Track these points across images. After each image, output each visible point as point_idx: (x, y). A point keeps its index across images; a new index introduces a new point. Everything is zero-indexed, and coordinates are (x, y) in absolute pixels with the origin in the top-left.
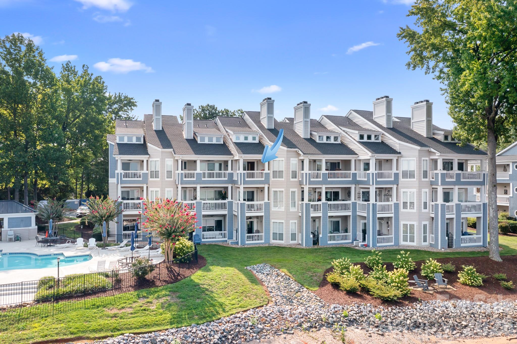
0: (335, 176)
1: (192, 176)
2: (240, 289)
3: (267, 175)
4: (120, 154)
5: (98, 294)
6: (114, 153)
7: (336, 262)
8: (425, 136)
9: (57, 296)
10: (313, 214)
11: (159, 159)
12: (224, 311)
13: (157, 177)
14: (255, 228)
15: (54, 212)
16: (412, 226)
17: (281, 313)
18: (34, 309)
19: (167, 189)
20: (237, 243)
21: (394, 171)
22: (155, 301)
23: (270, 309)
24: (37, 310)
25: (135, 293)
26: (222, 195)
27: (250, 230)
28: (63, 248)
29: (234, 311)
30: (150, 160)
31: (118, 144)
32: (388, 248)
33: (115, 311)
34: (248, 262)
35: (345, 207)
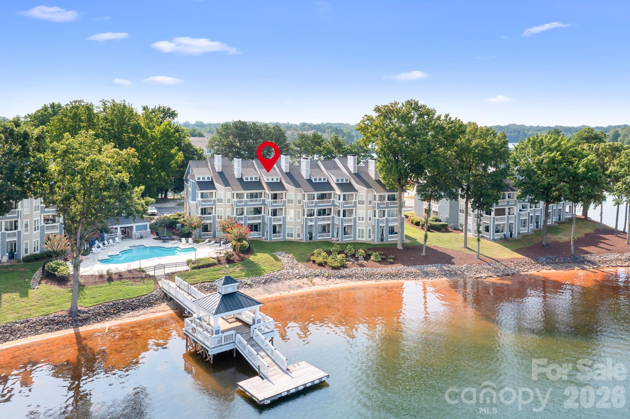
0: (322, 202)
1: (241, 202)
2: (271, 263)
3: (285, 201)
4: (200, 190)
5: (214, 266)
7: (315, 251)
8: (374, 179)
10: (309, 224)
11: (223, 192)
12: (265, 272)
13: (221, 202)
14: (277, 230)
16: (363, 230)
17: (288, 273)
19: (227, 209)
20: (267, 239)
21: (354, 200)
22: (237, 268)
23: (284, 271)
26: (258, 211)
27: (274, 232)
28: (174, 243)
29: (269, 272)
30: (217, 192)
31: (197, 182)
32: (347, 242)
33: (223, 272)
34: (274, 251)
35: (329, 219)
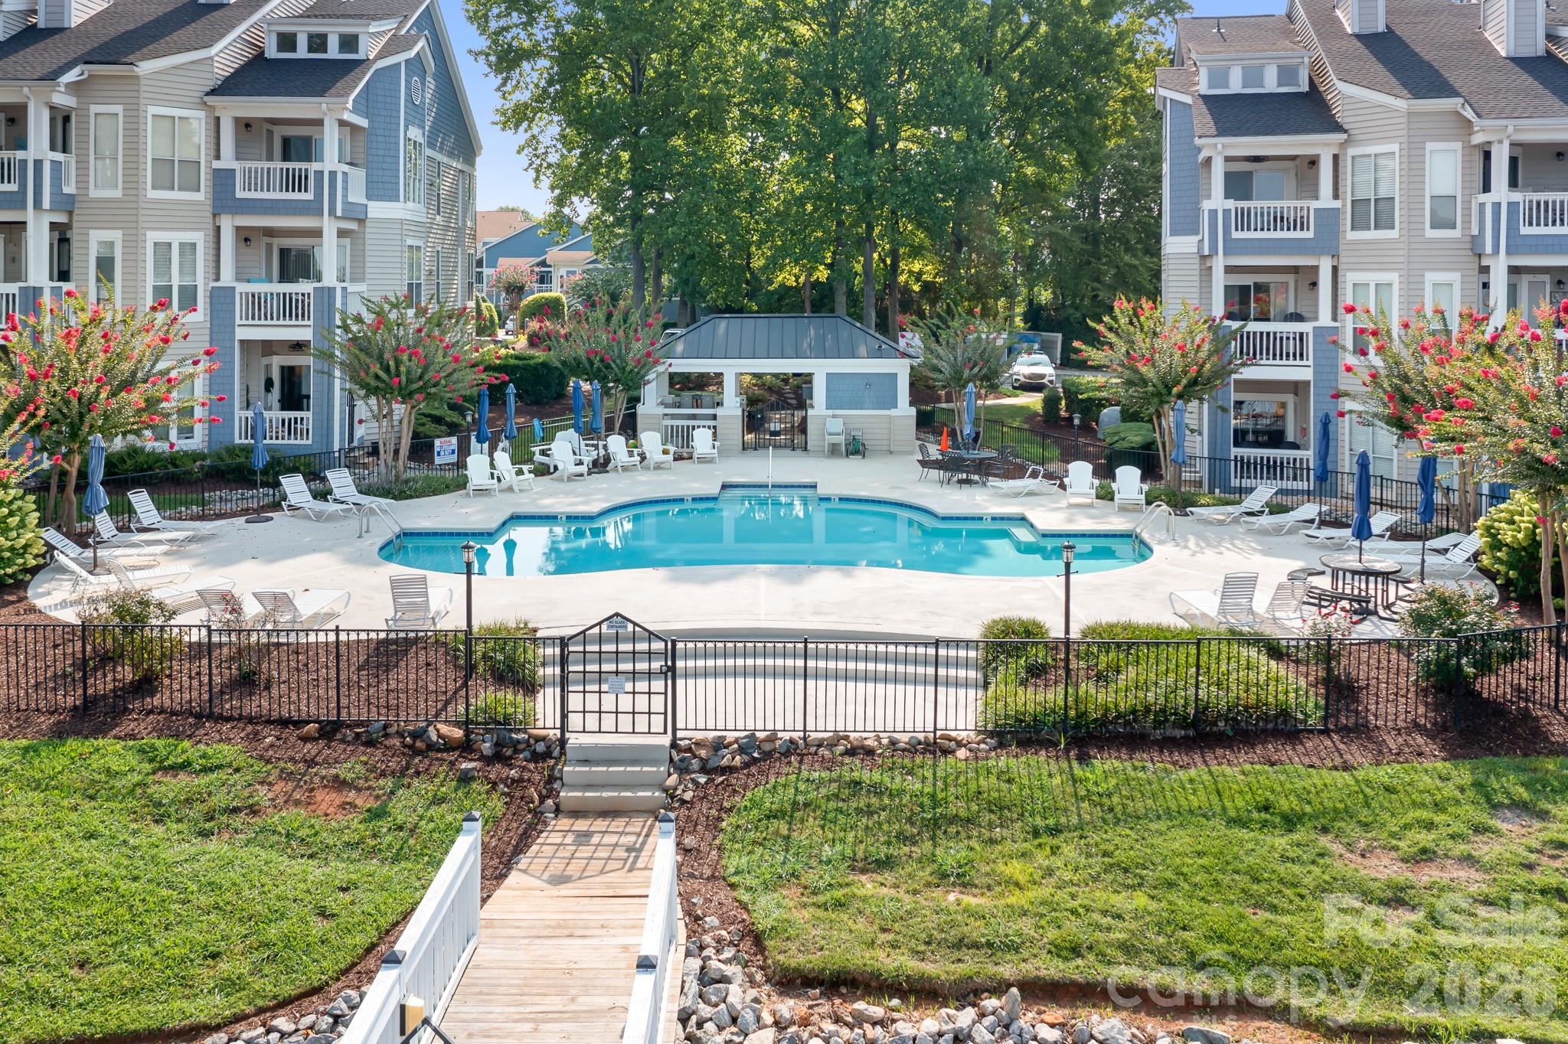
4: (1222, 132)
5: (1264, 742)
6: (1198, 131)
9: (1077, 727)
11: (1395, 147)
13: (1384, 221)
15: (976, 357)
18: (993, 779)
19: (1431, 277)
24: (1005, 786)
25: (1463, 773)
28: (1017, 495)
30: (1351, 151)
31: (1206, 99)
